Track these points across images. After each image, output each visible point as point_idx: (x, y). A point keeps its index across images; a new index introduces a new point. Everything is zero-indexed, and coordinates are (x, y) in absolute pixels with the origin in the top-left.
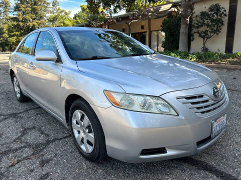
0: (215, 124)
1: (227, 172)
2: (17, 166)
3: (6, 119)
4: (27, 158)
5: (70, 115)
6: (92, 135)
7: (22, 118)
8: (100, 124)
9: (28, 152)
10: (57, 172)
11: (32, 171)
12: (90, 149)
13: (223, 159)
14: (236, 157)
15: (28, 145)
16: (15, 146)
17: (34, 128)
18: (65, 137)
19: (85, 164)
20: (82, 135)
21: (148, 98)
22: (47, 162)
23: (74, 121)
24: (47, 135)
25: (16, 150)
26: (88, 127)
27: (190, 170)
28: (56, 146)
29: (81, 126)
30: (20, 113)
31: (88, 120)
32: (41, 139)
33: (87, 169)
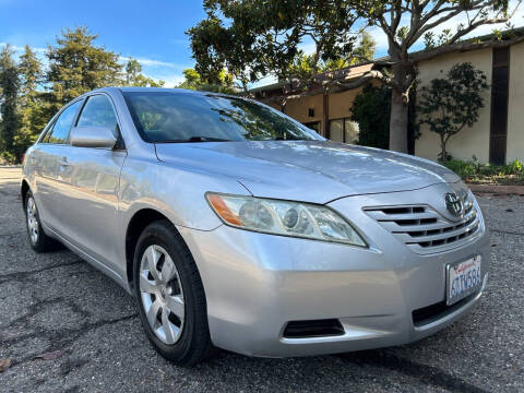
1: (487, 389)
2: (10, 372)
4: (35, 358)
5: (135, 261)
6: (179, 299)
7: (36, 281)
8: (196, 272)
9: (38, 345)
10: (98, 387)
11: (42, 382)
12: (175, 333)
14: (509, 360)
15: (41, 333)
16: (11, 334)
17: (59, 300)
18: (125, 319)
19: (163, 371)
23: (144, 275)
24: (86, 314)
25: (14, 341)
26: (172, 282)
28: (103, 335)
30: (34, 272)
31: (172, 265)
32: (72, 321)
33: (166, 380)
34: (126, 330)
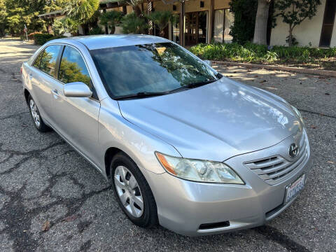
0: (289, 190)
2: (51, 231)
3: (26, 159)
4: (61, 220)
6: (140, 199)
7: (46, 158)
9: (61, 210)
10: (101, 240)
11: (70, 237)
12: (139, 213)
13: (297, 224)
14: (313, 222)
15: (60, 201)
16: (44, 202)
17: (64, 174)
18: (105, 190)
20: (128, 195)
21: (209, 163)
22: (87, 226)
23: (117, 177)
24: (82, 186)
25: (47, 208)
26: (136, 189)
27: (256, 239)
28: (95, 203)
29: (126, 185)
30: (43, 150)
32: (75, 192)
33: (135, 236)
34: (108, 199)
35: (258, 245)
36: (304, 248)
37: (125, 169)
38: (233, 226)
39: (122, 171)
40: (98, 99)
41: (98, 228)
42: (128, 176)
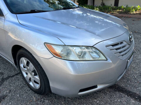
1: (133, 91)
5: (17, 61)
6: (37, 77)
12: (38, 86)
13: (128, 81)
14: (135, 79)
18: (17, 74)
19: (35, 97)
20: (29, 76)
21: (84, 48)
22: (4, 98)
23: (22, 66)
24: (2, 74)
26: (34, 71)
27: (109, 92)
28: (10, 83)
29: (28, 70)
31: (33, 66)
33: (36, 101)
34: (18, 80)
35: (111, 96)
36: (135, 93)
37: (25, 60)
38: (99, 87)
39: (24, 61)
40: (3, 15)
41: (11, 99)
42: (28, 64)
